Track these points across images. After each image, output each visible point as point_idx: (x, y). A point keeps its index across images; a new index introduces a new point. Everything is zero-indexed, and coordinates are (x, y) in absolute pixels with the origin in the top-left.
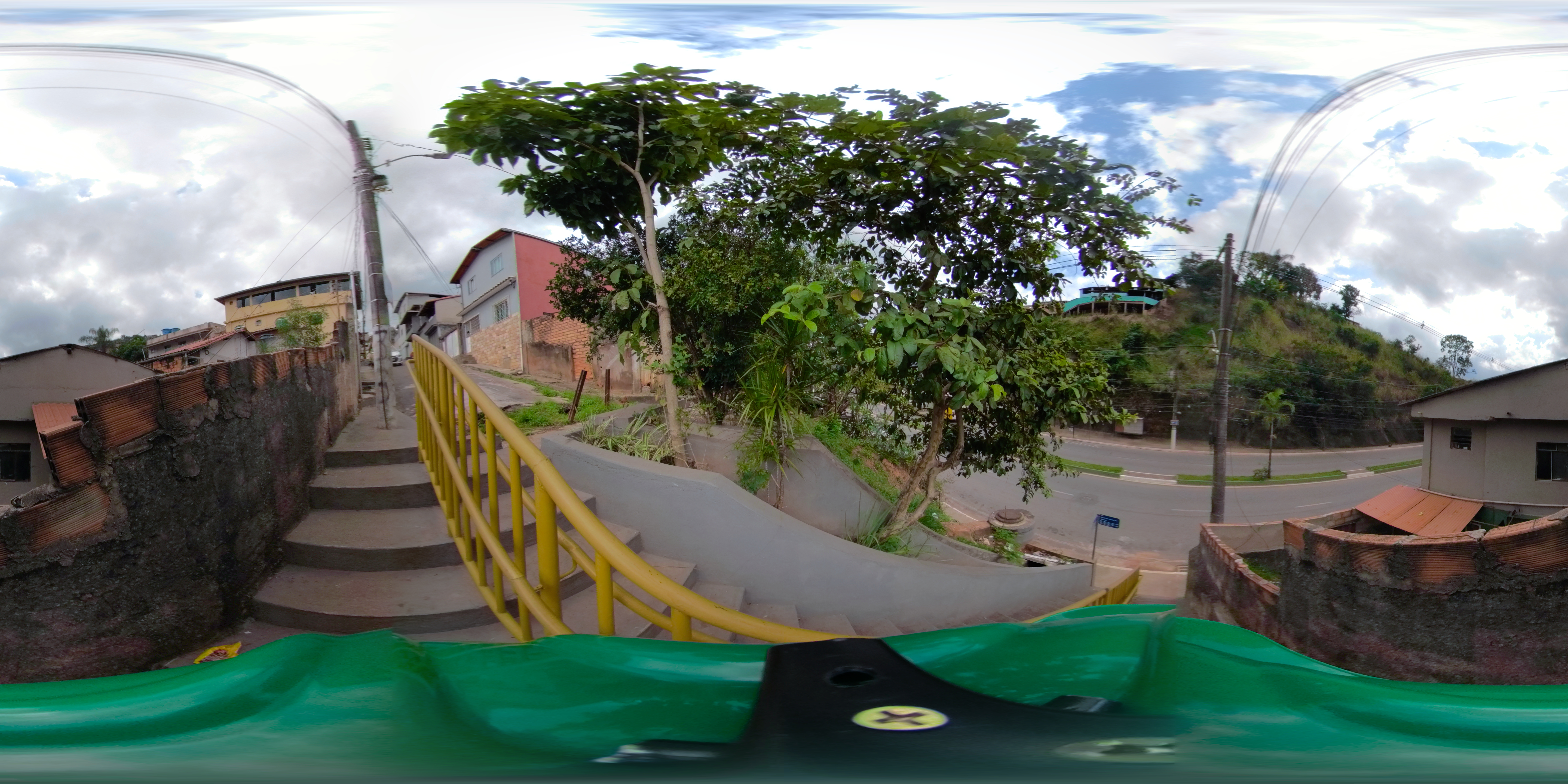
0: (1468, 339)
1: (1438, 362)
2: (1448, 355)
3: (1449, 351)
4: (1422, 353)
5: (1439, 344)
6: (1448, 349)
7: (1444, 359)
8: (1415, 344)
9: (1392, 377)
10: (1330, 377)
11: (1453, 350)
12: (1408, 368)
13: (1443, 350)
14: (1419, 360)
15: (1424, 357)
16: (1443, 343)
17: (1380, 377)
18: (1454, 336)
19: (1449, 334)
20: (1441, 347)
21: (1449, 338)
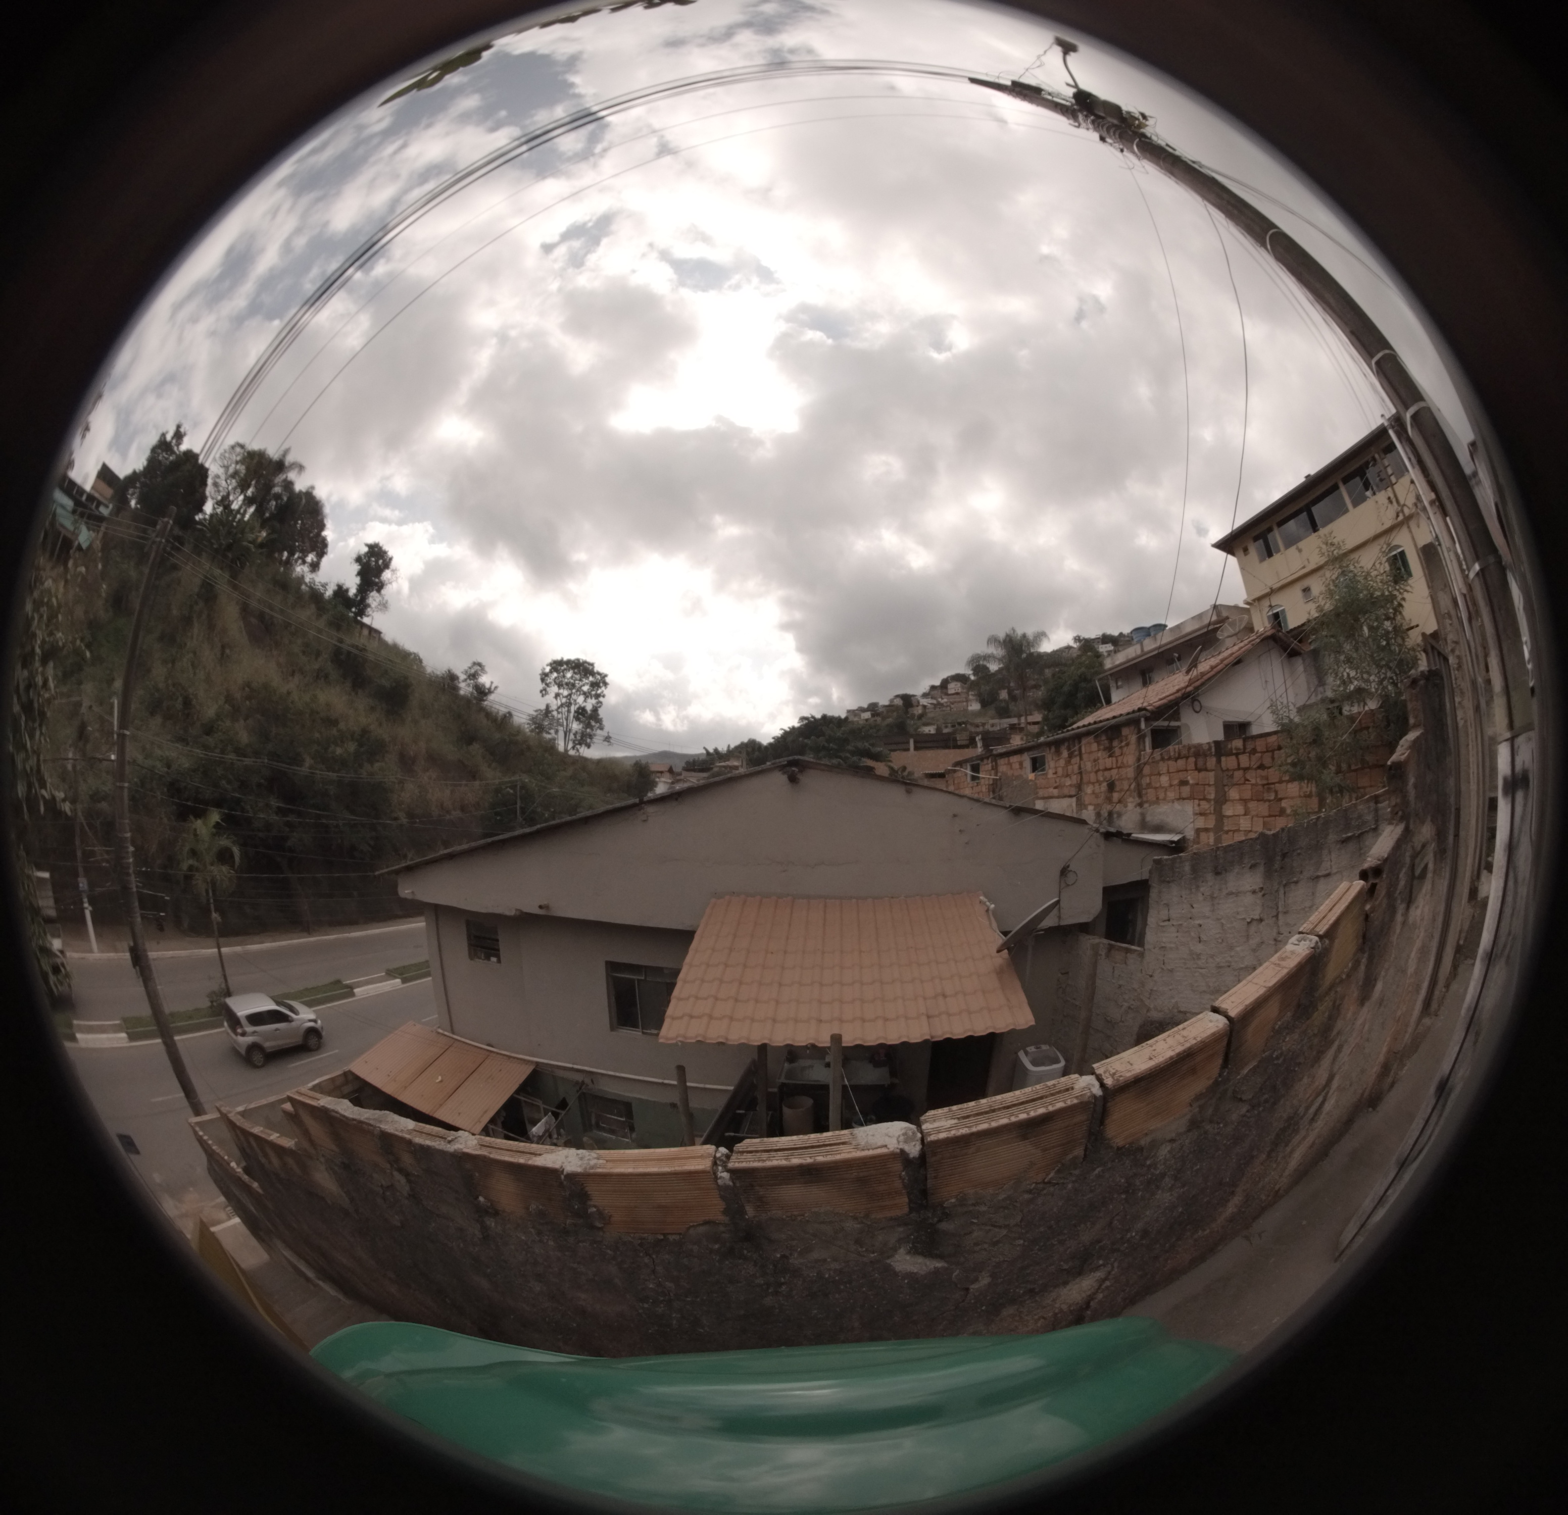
0: (598, 668)
1: (533, 720)
2: (554, 704)
3: (557, 696)
4: (498, 702)
5: (538, 678)
6: (554, 689)
7: (548, 711)
8: (485, 680)
9: (433, 759)
10: (305, 769)
11: (566, 693)
12: (468, 738)
13: (544, 692)
14: (489, 715)
15: (503, 710)
16: (544, 677)
17: (407, 762)
18: (569, 662)
19: (559, 658)
20: (541, 686)
21: (557, 665)
